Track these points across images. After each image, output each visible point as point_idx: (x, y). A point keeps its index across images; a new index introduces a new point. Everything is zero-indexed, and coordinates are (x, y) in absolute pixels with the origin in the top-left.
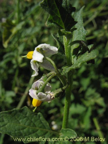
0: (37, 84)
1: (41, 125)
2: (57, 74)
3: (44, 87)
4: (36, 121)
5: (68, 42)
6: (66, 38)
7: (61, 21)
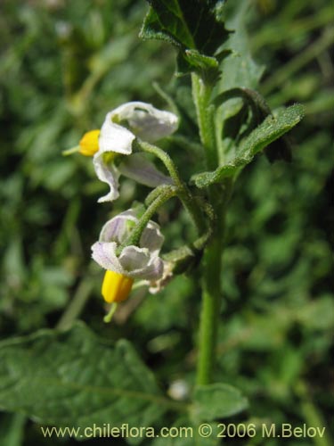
0: (116, 228)
1: (127, 381)
2: (177, 192)
3: (140, 235)
4: (111, 367)
5: (208, 93)
6: (200, 81)
7: (186, 29)
